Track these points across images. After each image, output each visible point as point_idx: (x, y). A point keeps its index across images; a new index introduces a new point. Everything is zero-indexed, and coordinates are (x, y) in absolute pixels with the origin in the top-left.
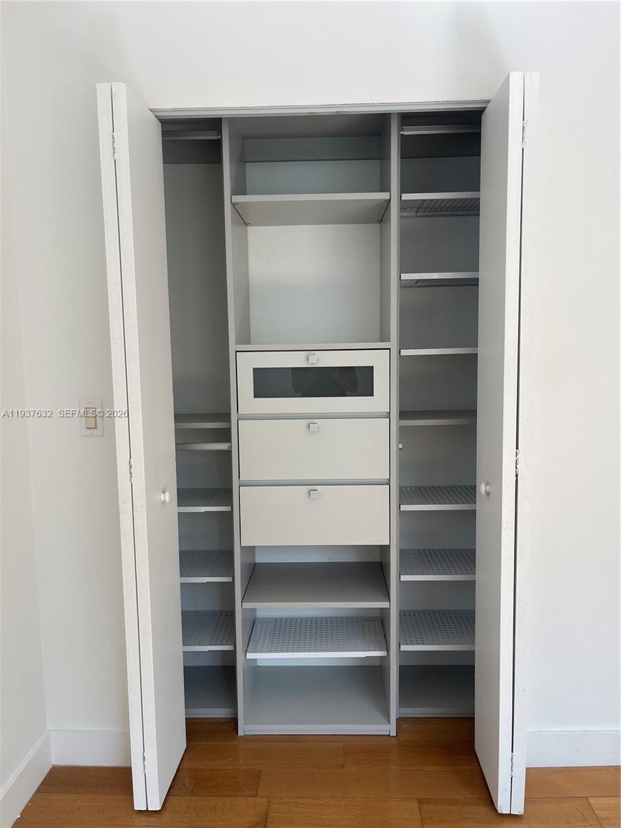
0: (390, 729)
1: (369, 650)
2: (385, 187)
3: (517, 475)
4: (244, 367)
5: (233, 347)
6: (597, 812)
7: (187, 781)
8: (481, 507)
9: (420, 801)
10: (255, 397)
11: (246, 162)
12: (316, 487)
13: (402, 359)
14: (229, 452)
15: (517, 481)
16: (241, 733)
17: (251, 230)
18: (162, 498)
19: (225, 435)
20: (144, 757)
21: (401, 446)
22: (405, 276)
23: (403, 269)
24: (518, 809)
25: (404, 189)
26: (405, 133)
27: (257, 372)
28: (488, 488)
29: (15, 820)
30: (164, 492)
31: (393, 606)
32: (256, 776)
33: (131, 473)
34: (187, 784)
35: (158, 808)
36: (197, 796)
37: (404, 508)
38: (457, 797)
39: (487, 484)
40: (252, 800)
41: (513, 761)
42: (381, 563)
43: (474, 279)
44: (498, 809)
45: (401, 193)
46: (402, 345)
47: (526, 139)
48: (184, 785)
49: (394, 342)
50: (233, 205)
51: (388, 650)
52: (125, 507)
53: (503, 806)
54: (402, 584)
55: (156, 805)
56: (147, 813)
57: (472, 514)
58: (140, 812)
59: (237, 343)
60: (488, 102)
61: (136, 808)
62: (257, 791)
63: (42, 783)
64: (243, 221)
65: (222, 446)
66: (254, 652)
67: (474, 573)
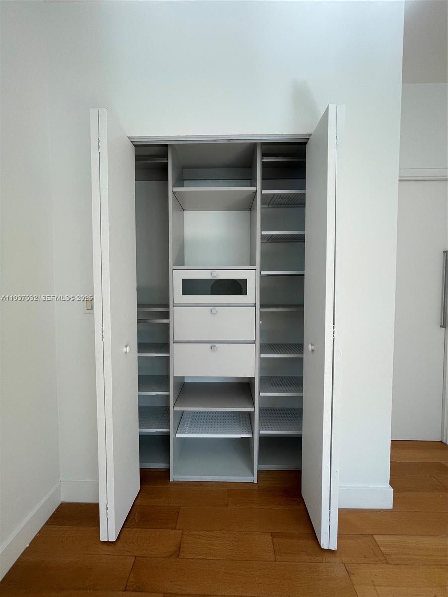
0: (254, 479)
1: (243, 434)
2: (254, 184)
3: (333, 341)
4: (177, 277)
5: (171, 267)
6: (381, 548)
7: (137, 515)
8: (306, 356)
9: (273, 535)
10: (183, 294)
11: (184, 180)
12: (215, 344)
13: (262, 276)
14: (168, 324)
15: (333, 344)
16: (171, 480)
17: (185, 213)
18: (125, 350)
19: (166, 315)
20: (107, 508)
21: (261, 322)
22: (263, 233)
23: (262, 230)
24: (334, 546)
25: (263, 188)
26: (264, 160)
27: (185, 281)
28: (313, 347)
29: (25, 548)
30: (127, 347)
31: (256, 410)
32: (177, 511)
33: (102, 336)
34: (136, 518)
35: (114, 540)
36: (141, 528)
37: (262, 356)
38: (294, 532)
39: (312, 345)
40: (172, 532)
41: (331, 515)
42: (249, 383)
43: (302, 235)
44: (321, 545)
45: (262, 189)
46: (262, 270)
47: (338, 143)
48: (134, 519)
49: (258, 267)
50: (174, 193)
51: (253, 434)
52: (98, 355)
53: (324, 545)
54: (261, 397)
55: (113, 538)
56: (107, 543)
57: (301, 360)
58: (104, 542)
59: (174, 265)
60: (310, 135)
61: (101, 540)
62: (176, 525)
63: (51, 518)
64: (181, 208)
65: (165, 321)
66: (180, 433)
67: (302, 392)
